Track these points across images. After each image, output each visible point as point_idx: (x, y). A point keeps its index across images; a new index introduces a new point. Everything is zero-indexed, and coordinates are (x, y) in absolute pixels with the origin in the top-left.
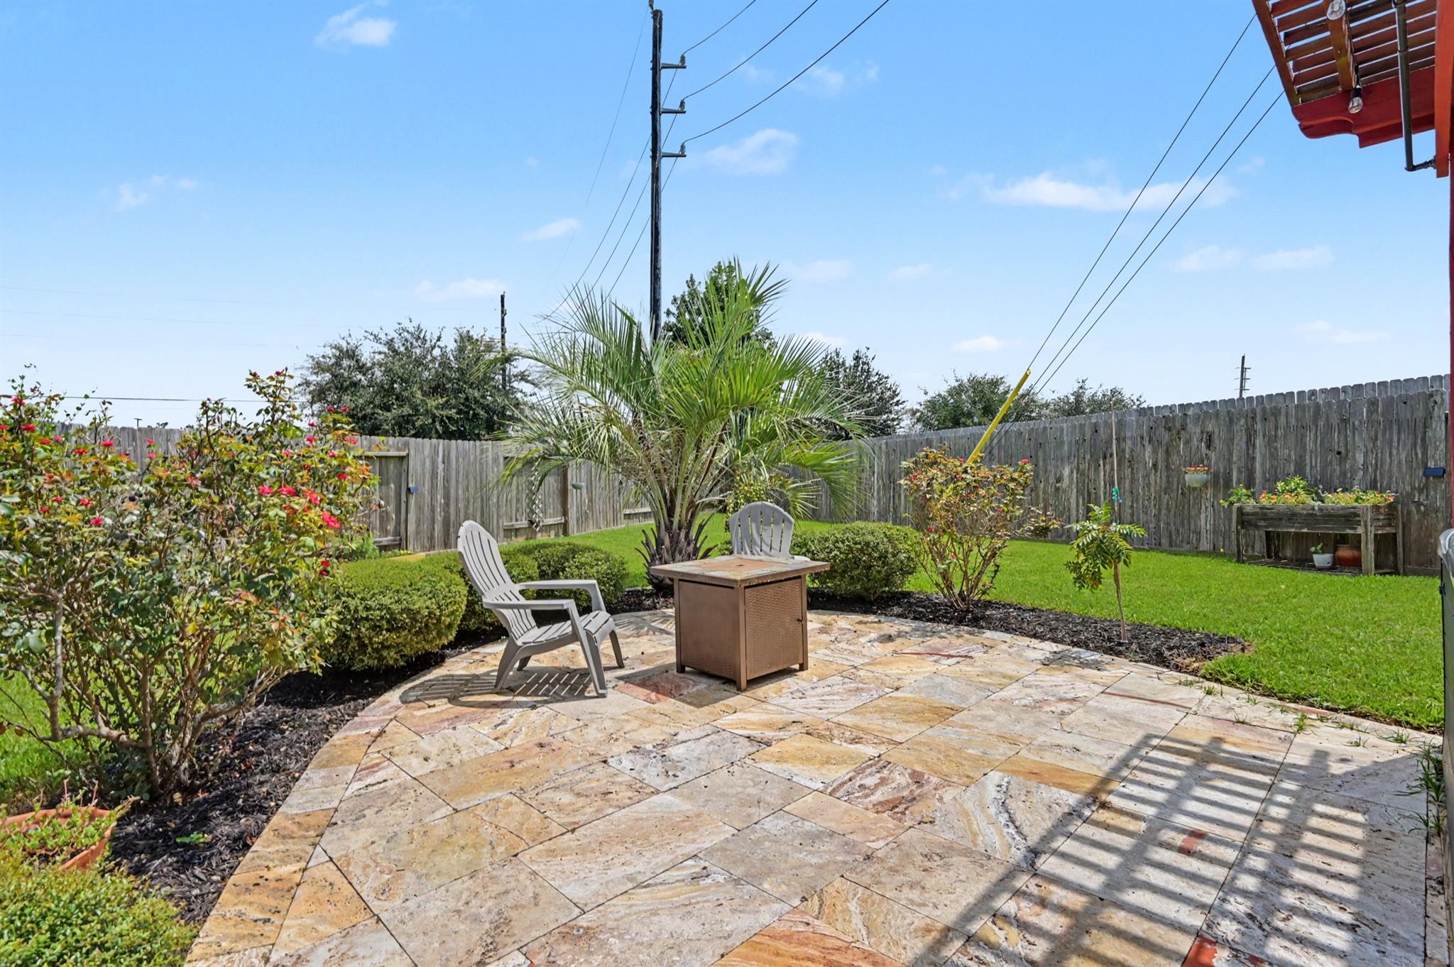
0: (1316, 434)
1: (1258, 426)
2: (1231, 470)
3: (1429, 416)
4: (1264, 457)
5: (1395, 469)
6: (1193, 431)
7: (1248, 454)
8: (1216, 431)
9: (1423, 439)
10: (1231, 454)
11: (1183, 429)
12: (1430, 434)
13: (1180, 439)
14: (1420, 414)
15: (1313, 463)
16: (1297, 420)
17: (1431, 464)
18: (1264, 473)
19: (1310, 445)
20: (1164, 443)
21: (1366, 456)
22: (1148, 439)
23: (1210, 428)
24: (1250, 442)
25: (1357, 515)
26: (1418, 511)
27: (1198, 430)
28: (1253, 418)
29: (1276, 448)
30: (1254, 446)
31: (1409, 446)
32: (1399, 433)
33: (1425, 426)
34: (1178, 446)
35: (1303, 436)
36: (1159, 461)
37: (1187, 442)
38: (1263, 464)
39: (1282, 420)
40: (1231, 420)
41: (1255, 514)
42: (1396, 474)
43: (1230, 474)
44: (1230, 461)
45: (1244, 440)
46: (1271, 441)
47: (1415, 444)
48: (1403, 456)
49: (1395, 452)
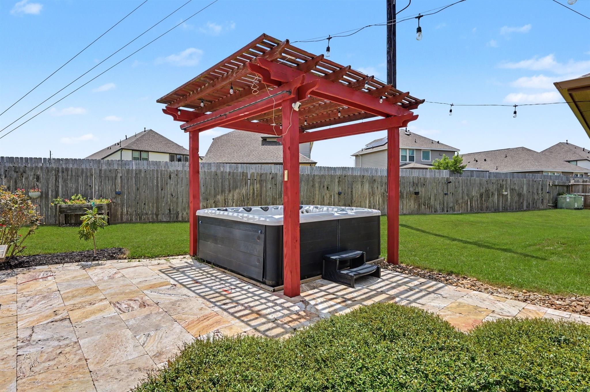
0: (82, 179)
1: (60, 174)
2: (48, 191)
3: (116, 176)
4: (62, 186)
5: (107, 192)
6: (30, 173)
7: (56, 184)
8: (41, 175)
9: (115, 183)
10: (48, 185)
11: (25, 173)
12: (117, 181)
13: (23, 176)
14: (114, 175)
15: (82, 188)
16: (75, 173)
17: (117, 190)
18: (63, 192)
19: (80, 182)
20: (14, 178)
21: (99, 187)
22: (4, 176)
23: (38, 173)
24: (57, 180)
25: (102, 207)
26: (114, 205)
27: (32, 174)
28: (58, 171)
29: (67, 183)
30: (58, 182)
31: (111, 184)
32: (108, 180)
33: (115, 179)
34: (22, 180)
35: (78, 179)
36: (11, 185)
37: (27, 178)
38: (62, 189)
39: (70, 173)
40: (48, 171)
41: (66, 208)
42: (108, 193)
43: (48, 192)
44: (48, 187)
45: (54, 179)
46: (65, 181)
47: (113, 184)
48: (110, 188)
49: (107, 186)
